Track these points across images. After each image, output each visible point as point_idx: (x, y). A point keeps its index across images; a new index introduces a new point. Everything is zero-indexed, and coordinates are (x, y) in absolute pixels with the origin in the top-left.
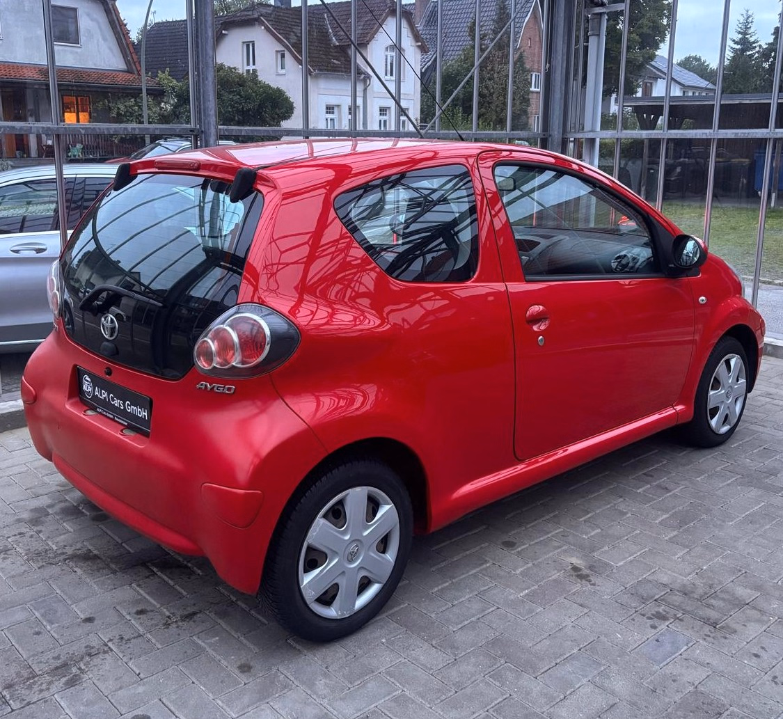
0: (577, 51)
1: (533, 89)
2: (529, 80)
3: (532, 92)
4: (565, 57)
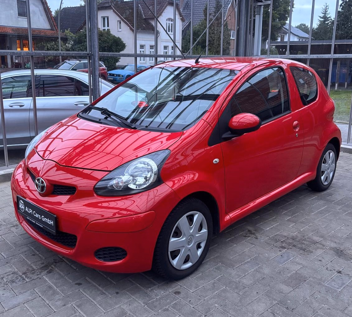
0: (250, 21)
1: (231, 38)
2: (230, 34)
3: (232, 39)
4: (245, 24)
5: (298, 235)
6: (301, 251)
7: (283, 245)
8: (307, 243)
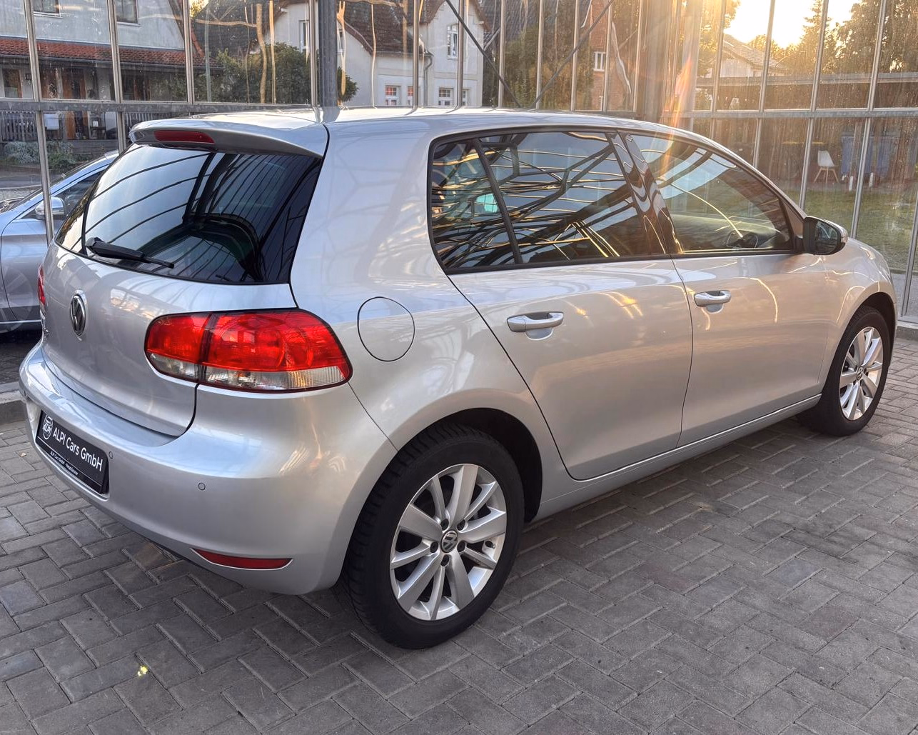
5: (817, 522)
6: (832, 559)
7: (787, 544)
8: (843, 540)
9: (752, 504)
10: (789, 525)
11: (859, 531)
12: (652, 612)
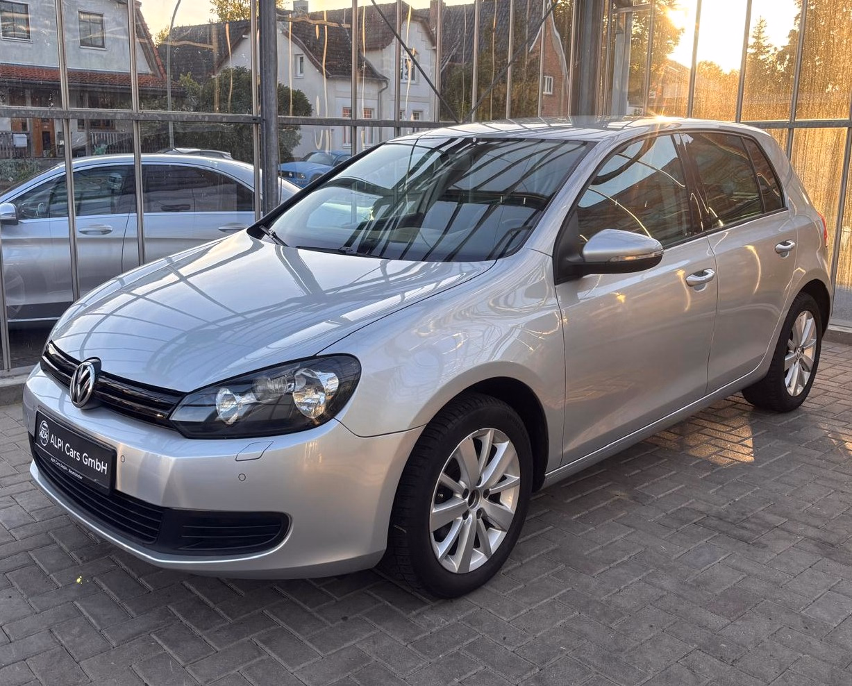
5: (730, 510)
6: (741, 544)
7: (699, 530)
8: (754, 527)
9: (668, 493)
10: (702, 513)
11: (771, 518)
12: (561, 593)
